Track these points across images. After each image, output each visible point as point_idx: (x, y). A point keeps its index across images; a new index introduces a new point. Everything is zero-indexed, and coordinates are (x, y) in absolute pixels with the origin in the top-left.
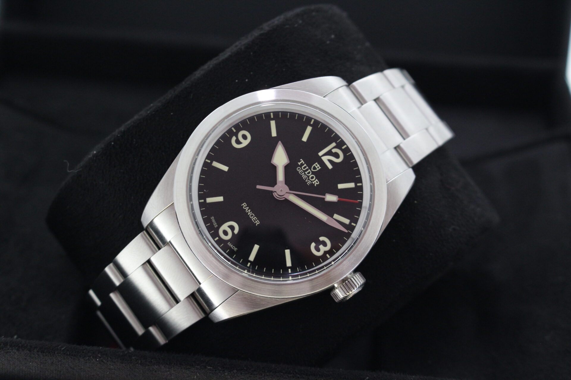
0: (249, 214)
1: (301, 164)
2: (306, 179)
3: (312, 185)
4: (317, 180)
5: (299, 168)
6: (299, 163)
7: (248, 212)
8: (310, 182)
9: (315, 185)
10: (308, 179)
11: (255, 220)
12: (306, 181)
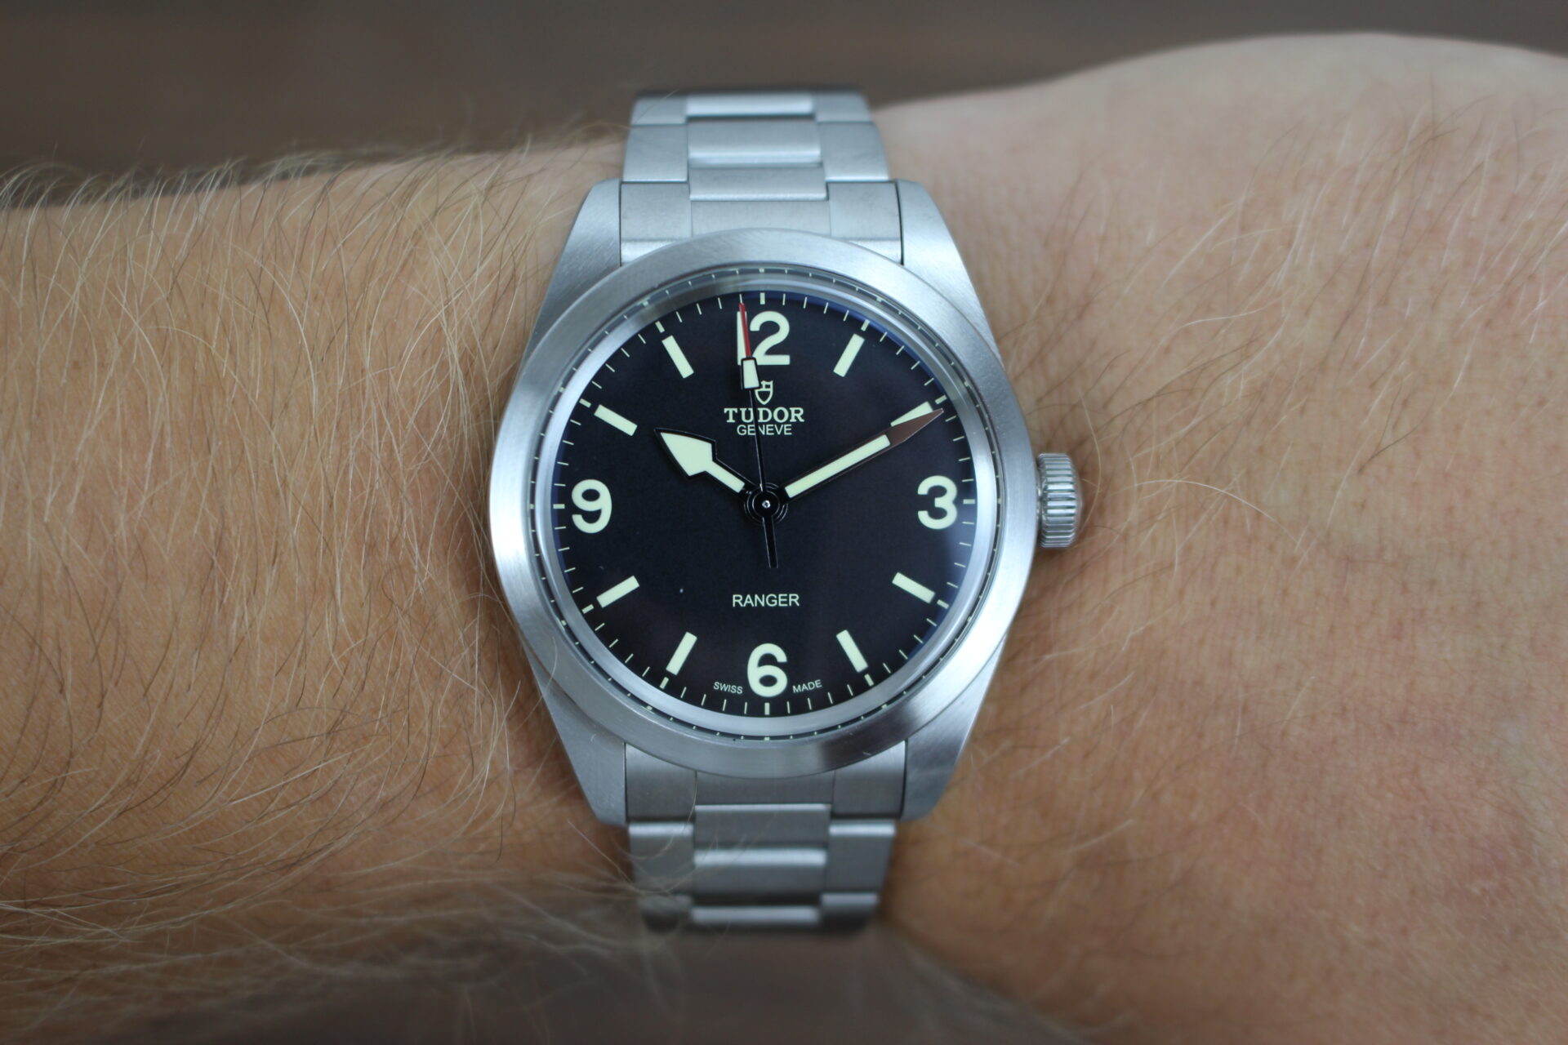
0: (763, 604)
1: (734, 419)
2: (775, 431)
3: (796, 426)
4: (793, 410)
5: (742, 428)
6: (731, 420)
7: (758, 602)
8: (787, 427)
9: (802, 420)
10: (776, 426)
11: (785, 600)
12: (779, 433)
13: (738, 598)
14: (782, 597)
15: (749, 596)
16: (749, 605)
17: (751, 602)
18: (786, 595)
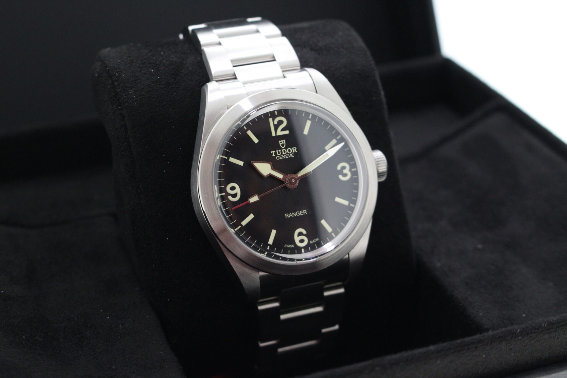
0: (295, 215)
1: (275, 154)
2: (288, 157)
3: (295, 154)
4: (293, 148)
5: (278, 157)
6: (274, 155)
7: (294, 215)
8: (292, 155)
9: (296, 151)
10: (288, 155)
11: (302, 213)
12: (290, 157)
13: (287, 215)
14: (301, 212)
15: (290, 214)
16: (291, 217)
17: (291, 215)
18: (302, 211)
